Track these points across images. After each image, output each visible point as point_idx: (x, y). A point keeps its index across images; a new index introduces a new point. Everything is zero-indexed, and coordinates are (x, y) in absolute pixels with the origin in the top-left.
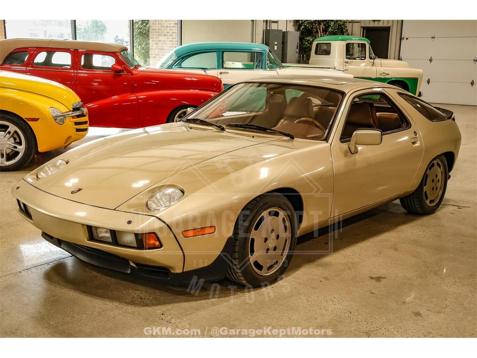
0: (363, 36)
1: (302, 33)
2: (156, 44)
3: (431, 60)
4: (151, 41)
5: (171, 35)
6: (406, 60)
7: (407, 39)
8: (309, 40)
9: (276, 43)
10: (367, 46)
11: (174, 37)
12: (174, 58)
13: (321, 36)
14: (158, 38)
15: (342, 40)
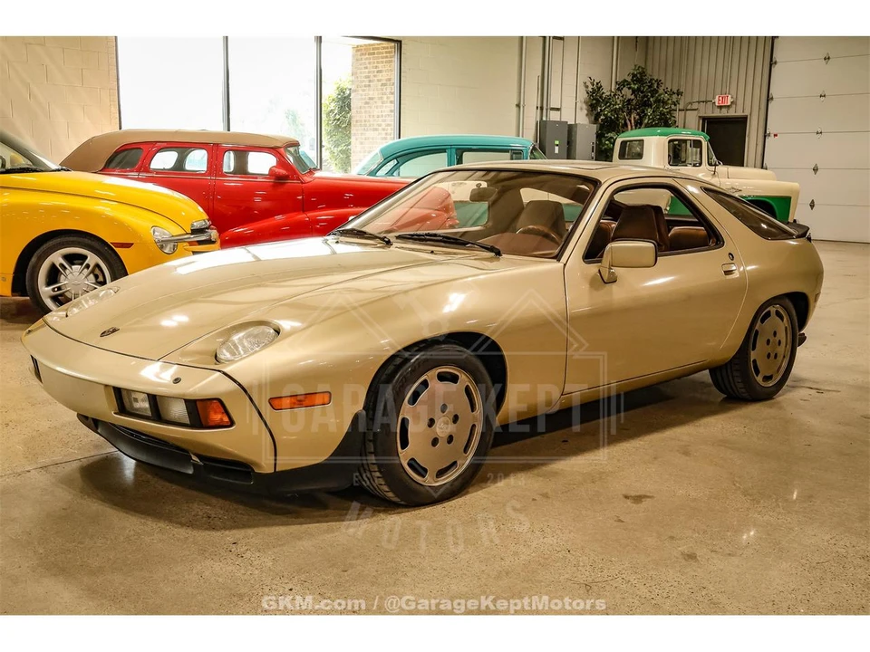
0: (703, 131)
1: (602, 127)
2: (362, 143)
3: (815, 170)
4: (353, 140)
5: (384, 129)
6: (773, 169)
7: (775, 135)
8: (612, 138)
9: (557, 142)
10: (705, 144)
11: (389, 131)
12: (380, 159)
13: (632, 129)
14: (365, 134)
15: (660, 135)
